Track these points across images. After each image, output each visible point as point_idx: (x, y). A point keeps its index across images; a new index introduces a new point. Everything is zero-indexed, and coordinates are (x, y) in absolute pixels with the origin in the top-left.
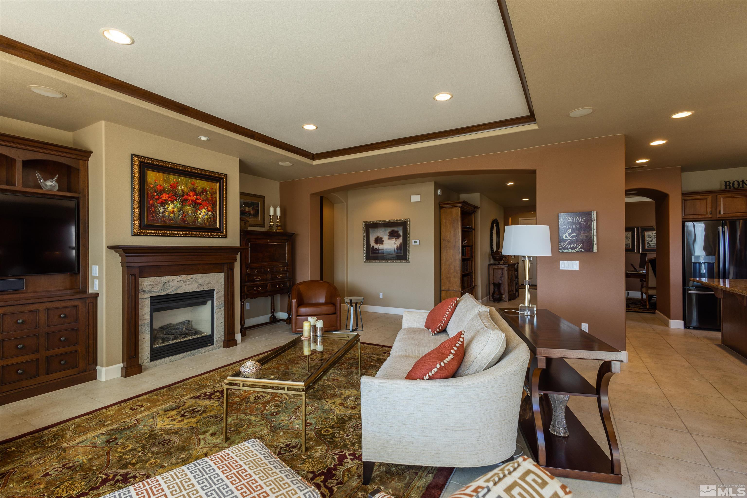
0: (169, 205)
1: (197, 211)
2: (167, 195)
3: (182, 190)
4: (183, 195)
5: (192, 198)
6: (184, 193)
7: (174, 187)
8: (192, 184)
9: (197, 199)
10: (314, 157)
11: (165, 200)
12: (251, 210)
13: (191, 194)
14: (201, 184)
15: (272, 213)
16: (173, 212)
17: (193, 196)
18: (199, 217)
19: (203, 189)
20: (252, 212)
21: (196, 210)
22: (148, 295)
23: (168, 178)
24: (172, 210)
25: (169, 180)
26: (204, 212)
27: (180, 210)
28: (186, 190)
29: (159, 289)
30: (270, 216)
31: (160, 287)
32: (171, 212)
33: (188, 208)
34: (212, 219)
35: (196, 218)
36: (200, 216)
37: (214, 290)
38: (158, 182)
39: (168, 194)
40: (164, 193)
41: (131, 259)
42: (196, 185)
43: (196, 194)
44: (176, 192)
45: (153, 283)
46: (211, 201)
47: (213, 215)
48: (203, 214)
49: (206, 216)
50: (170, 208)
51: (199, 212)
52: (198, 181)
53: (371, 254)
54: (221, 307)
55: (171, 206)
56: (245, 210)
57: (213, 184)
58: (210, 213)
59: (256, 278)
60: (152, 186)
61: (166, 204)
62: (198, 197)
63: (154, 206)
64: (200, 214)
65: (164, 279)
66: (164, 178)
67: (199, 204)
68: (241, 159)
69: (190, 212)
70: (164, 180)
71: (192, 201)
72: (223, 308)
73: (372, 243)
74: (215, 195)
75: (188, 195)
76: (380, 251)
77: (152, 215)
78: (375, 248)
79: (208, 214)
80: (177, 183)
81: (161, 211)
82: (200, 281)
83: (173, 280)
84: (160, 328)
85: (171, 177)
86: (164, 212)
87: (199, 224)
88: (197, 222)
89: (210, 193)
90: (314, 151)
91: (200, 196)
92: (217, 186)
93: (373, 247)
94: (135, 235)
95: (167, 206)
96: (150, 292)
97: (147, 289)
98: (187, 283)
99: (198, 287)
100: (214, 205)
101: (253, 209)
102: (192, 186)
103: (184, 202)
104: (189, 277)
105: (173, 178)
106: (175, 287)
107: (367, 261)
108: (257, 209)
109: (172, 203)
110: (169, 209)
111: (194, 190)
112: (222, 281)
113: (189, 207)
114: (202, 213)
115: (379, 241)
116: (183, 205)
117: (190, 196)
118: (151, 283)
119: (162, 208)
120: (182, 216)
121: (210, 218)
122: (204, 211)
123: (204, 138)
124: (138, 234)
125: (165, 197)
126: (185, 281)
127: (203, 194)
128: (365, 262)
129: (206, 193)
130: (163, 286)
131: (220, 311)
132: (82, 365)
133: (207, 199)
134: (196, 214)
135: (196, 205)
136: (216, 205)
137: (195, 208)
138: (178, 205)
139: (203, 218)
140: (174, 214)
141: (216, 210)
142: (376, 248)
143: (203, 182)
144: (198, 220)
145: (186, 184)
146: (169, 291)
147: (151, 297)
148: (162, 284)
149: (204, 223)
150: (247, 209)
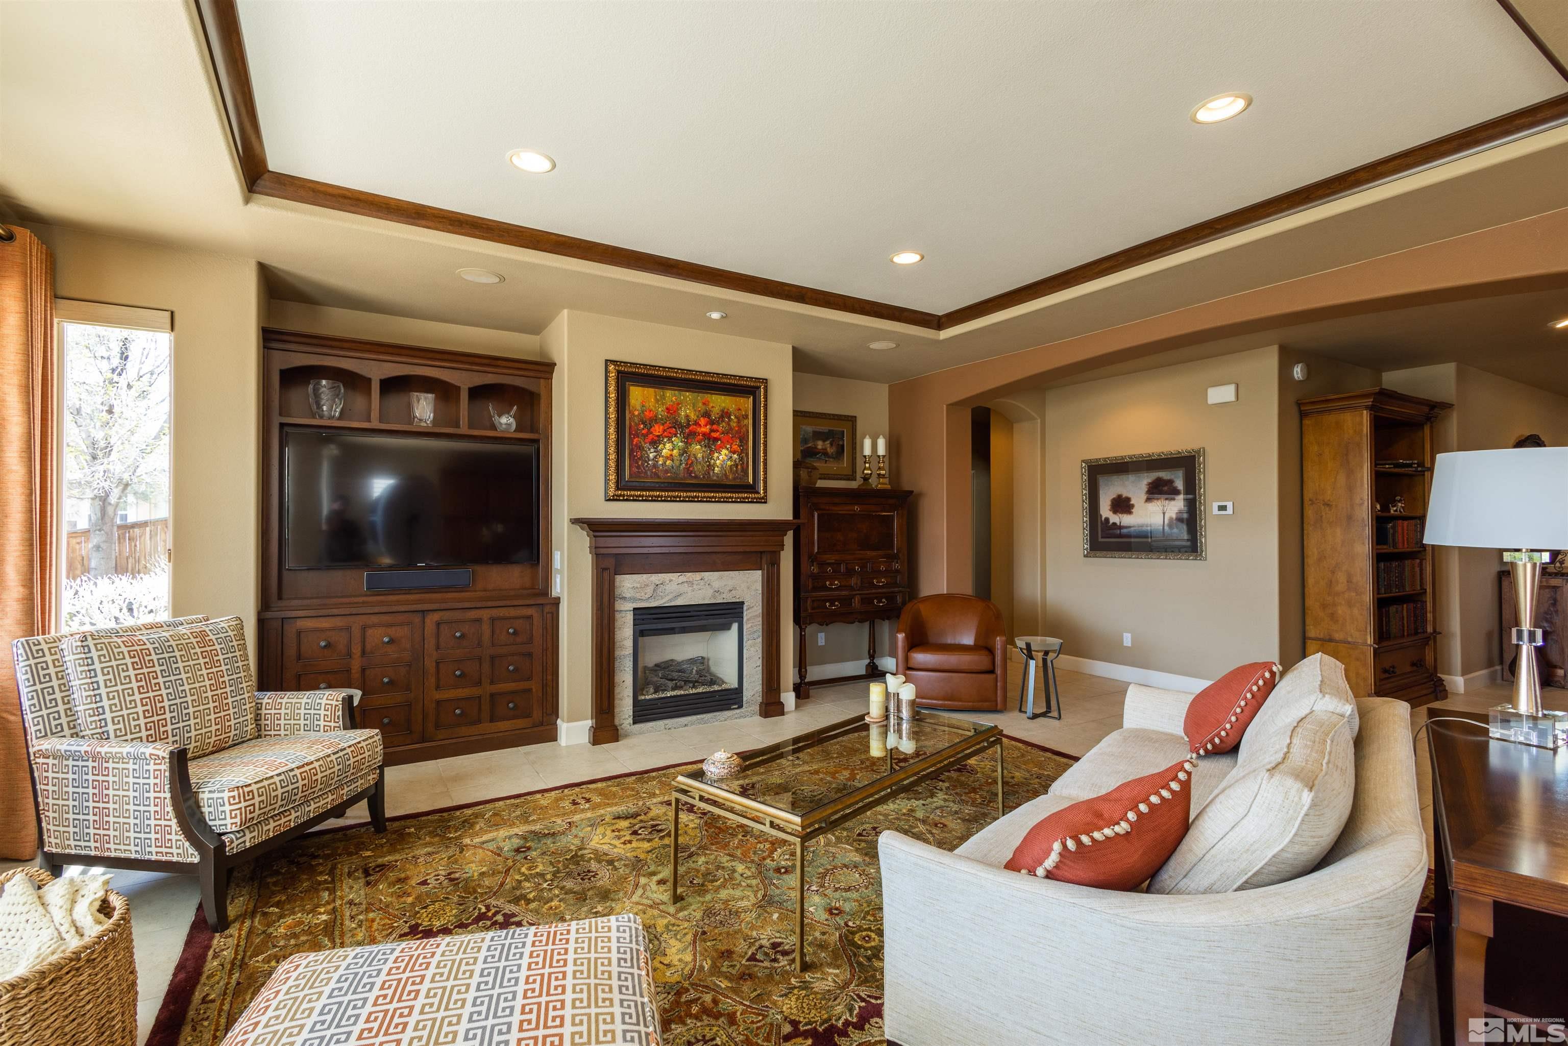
0: (664, 445)
1: (712, 452)
2: (661, 427)
3: (687, 416)
4: (688, 425)
5: (703, 429)
6: (689, 421)
7: (672, 411)
8: (704, 404)
9: (712, 431)
10: (938, 322)
11: (658, 436)
12: (828, 446)
13: (702, 421)
14: (719, 402)
15: (867, 451)
16: (671, 457)
17: (706, 425)
18: (715, 463)
19: (723, 411)
20: (830, 450)
22: (630, 606)
23: (663, 397)
24: (670, 453)
25: (664, 399)
26: (726, 455)
27: (684, 452)
28: (693, 416)
29: (647, 596)
30: (865, 456)
31: (649, 591)
32: (667, 458)
33: (697, 449)
34: (739, 467)
35: (711, 467)
36: (718, 462)
37: (743, 603)
38: (647, 405)
39: (663, 424)
40: (656, 423)
41: (602, 542)
42: (711, 405)
43: (712, 423)
44: (677, 421)
45: (638, 586)
46: (737, 432)
47: (741, 459)
48: (723, 458)
49: (729, 463)
50: (666, 449)
51: (716, 455)
52: (714, 397)
53: (1102, 537)
54: (755, 636)
55: (668, 446)
56: (816, 448)
57: (742, 400)
58: (735, 456)
59: (831, 584)
60: (636, 413)
61: (660, 443)
62: (715, 427)
63: (640, 448)
64: (718, 458)
65: (656, 578)
66: (656, 396)
67: (716, 439)
68: (795, 346)
69: (700, 456)
70: (657, 401)
71: (704, 434)
72: (760, 640)
73: (1105, 511)
74: (746, 422)
75: (697, 423)
76: (1124, 531)
77: (637, 463)
78: (1111, 522)
79: (731, 457)
80: (678, 404)
81: (651, 456)
82: (716, 585)
83: (671, 581)
84: (656, 665)
85: (668, 393)
86: (655, 457)
87: (715, 478)
88: (711, 473)
89: (736, 417)
90: (940, 308)
91: (719, 424)
92: (747, 403)
93: (1107, 520)
94: (609, 500)
95: (661, 446)
96: (634, 600)
97: (628, 595)
98: (695, 586)
99: (714, 597)
100: (743, 440)
101: (831, 444)
102: (704, 407)
103: (689, 437)
104: (697, 576)
105: (671, 396)
106: (674, 595)
107: (1093, 553)
108: (841, 443)
109: (670, 440)
110: (664, 451)
111: (707, 414)
112: (758, 586)
113: (698, 447)
114: (721, 457)
115: (1122, 505)
116: (687, 443)
117: (700, 425)
118: (636, 585)
119: (652, 450)
120: (687, 464)
121: (737, 466)
122: (724, 452)
123: (715, 316)
124: (615, 499)
125: (657, 430)
126: (690, 583)
127: (723, 421)
128: (1085, 556)
129: (729, 418)
130: (654, 591)
131: (754, 645)
132: (537, 714)
133: (731, 429)
134: (711, 459)
135: (711, 442)
136: (747, 441)
137: (709, 447)
138: (680, 444)
139: (722, 465)
140: (673, 460)
141: (747, 449)
142: (1114, 524)
143: (723, 397)
144: (714, 470)
145: (694, 404)
146: (664, 601)
147: (634, 609)
148: (652, 587)
149: (726, 475)
150: (820, 445)
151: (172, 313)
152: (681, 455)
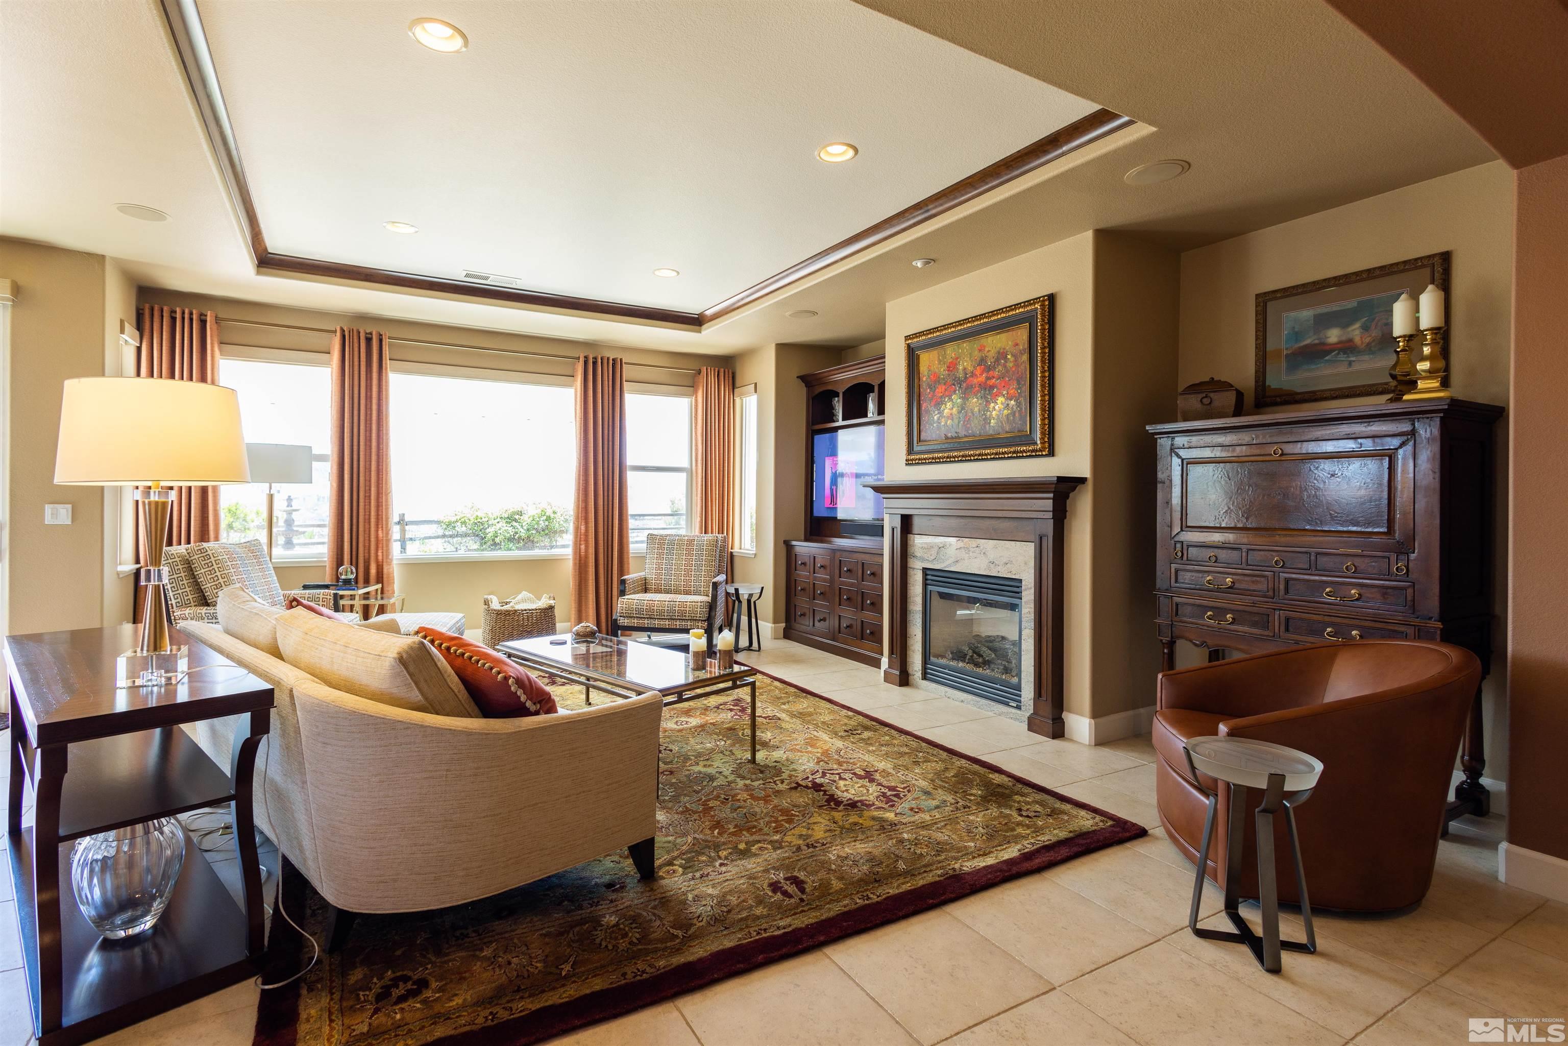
0: (946, 405)
1: (988, 403)
2: (944, 387)
3: (964, 369)
4: (966, 379)
5: (979, 380)
6: (967, 374)
7: (953, 368)
8: (980, 350)
9: (988, 378)
11: (942, 397)
12: (1357, 332)
13: (978, 371)
14: (994, 343)
16: (951, 417)
17: (981, 374)
18: (991, 415)
19: (999, 352)
21: (987, 401)
22: (920, 565)
23: (944, 356)
24: (950, 412)
25: (946, 358)
26: (1002, 404)
27: (962, 408)
28: (970, 368)
29: (932, 558)
31: (934, 553)
32: (948, 418)
33: (974, 402)
34: (1017, 415)
35: (987, 420)
36: (994, 413)
37: (1020, 581)
38: (932, 368)
39: (945, 384)
40: (940, 384)
42: (987, 349)
43: (990, 369)
44: (956, 377)
45: (926, 546)
49: (1006, 412)
50: (947, 409)
51: (992, 405)
52: (990, 339)
55: (949, 405)
58: (1013, 402)
60: (924, 379)
61: (942, 404)
62: (990, 373)
63: (927, 412)
64: (994, 408)
65: (939, 540)
66: (939, 357)
67: (992, 387)
68: (1102, 225)
69: (976, 409)
70: (940, 361)
71: (979, 385)
74: (1024, 357)
75: (973, 374)
77: (926, 427)
79: (1008, 405)
80: (957, 358)
81: (936, 418)
82: (992, 556)
83: (949, 544)
85: (949, 350)
86: (939, 419)
87: (991, 432)
88: (987, 427)
89: (1012, 355)
91: (995, 369)
92: (1021, 334)
95: (943, 406)
96: (923, 559)
97: (919, 554)
98: (971, 554)
99: (989, 568)
100: (1020, 380)
101: (1365, 328)
102: (980, 354)
103: (966, 392)
104: (973, 542)
105: (951, 352)
106: (953, 559)
109: (951, 399)
110: (946, 411)
111: (983, 361)
112: (1033, 562)
113: (976, 400)
114: (997, 407)
116: (965, 398)
117: (977, 376)
118: (924, 545)
119: (936, 412)
120: (964, 422)
121: (1014, 414)
122: (1001, 400)
124: (909, 463)
125: (940, 391)
126: (967, 549)
127: (998, 364)
129: (1005, 358)
133: (1007, 371)
134: (988, 410)
135: (989, 391)
136: (1024, 381)
137: (985, 397)
138: (959, 400)
139: (998, 416)
140: (952, 420)
141: (1025, 391)
143: (999, 336)
144: (990, 423)
145: (970, 354)
146: (947, 563)
147: (924, 569)
148: (936, 549)
149: (1002, 427)
150: (1333, 335)
151: (756, 384)
152: (959, 412)
